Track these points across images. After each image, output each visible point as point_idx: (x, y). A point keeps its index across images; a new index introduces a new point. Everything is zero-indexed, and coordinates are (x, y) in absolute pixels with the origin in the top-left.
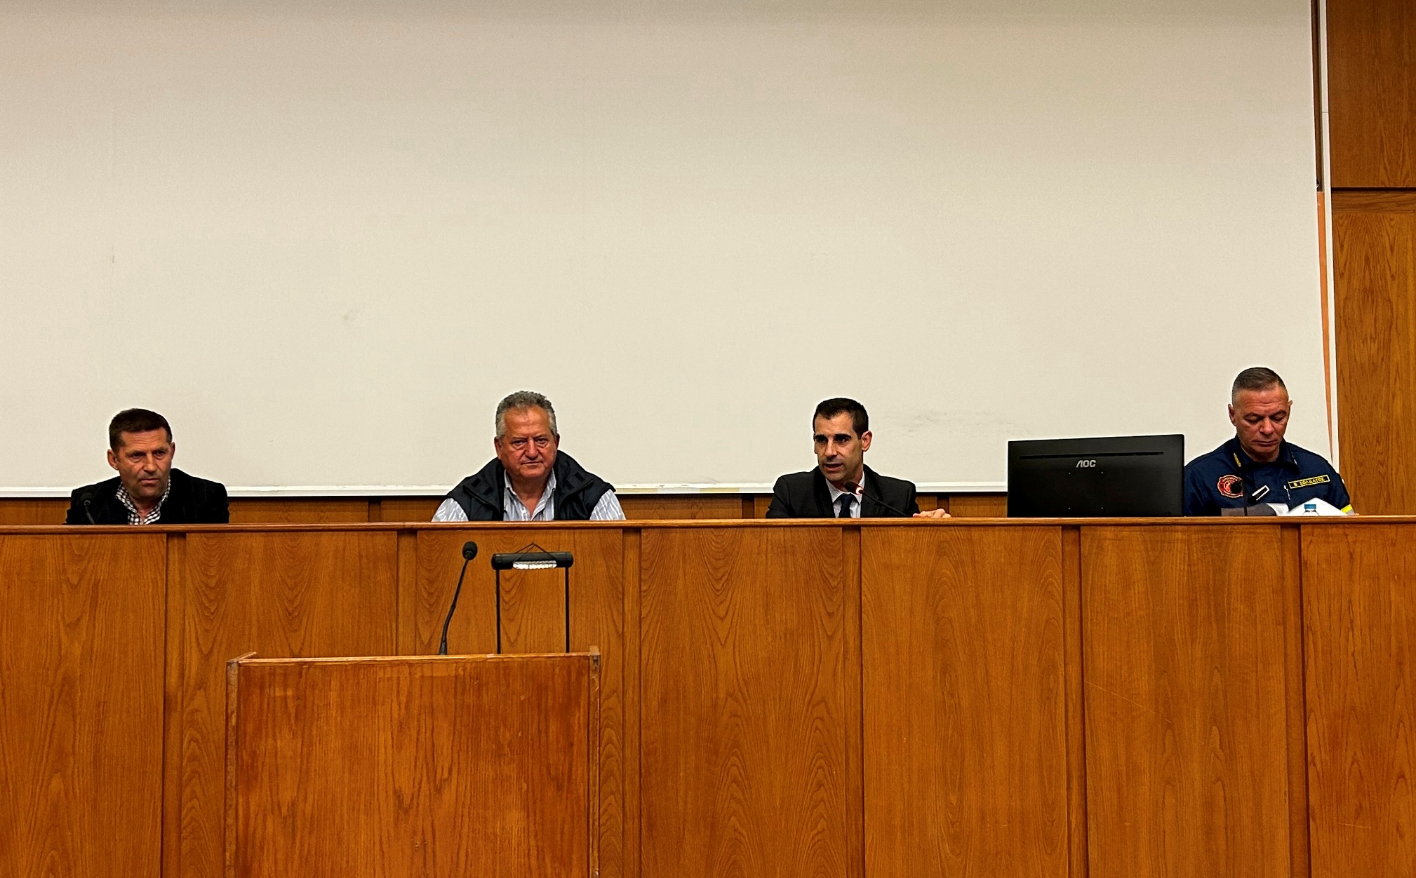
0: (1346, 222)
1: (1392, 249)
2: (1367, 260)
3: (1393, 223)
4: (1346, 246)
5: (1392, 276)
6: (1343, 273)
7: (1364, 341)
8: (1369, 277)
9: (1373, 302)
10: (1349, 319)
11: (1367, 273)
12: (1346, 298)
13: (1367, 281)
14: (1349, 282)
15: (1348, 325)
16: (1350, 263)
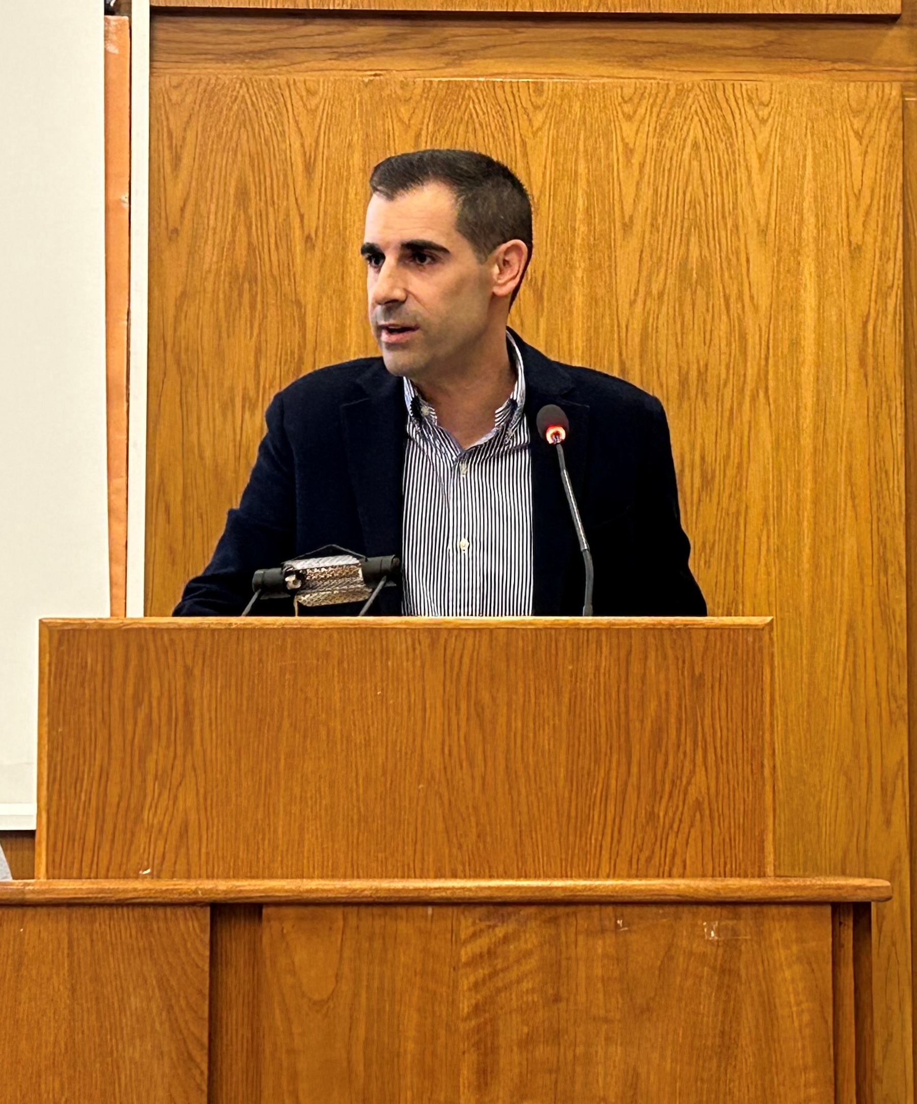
0: (189, 99)
1: (309, 168)
2: (243, 195)
3: (313, 102)
4: (186, 160)
5: (308, 238)
6: (176, 231)
7: (227, 407)
8: (245, 239)
9: (253, 307)
10: (187, 350)
11: (242, 229)
12: (184, 294)
13: (241, 252)
14: (191, 253)
15: (184, 363)
16: (197, 204)
